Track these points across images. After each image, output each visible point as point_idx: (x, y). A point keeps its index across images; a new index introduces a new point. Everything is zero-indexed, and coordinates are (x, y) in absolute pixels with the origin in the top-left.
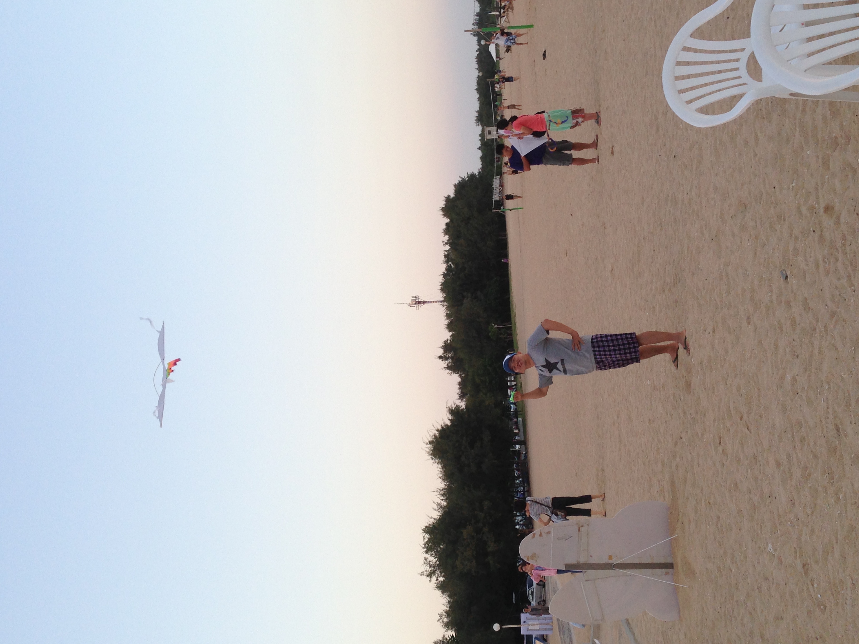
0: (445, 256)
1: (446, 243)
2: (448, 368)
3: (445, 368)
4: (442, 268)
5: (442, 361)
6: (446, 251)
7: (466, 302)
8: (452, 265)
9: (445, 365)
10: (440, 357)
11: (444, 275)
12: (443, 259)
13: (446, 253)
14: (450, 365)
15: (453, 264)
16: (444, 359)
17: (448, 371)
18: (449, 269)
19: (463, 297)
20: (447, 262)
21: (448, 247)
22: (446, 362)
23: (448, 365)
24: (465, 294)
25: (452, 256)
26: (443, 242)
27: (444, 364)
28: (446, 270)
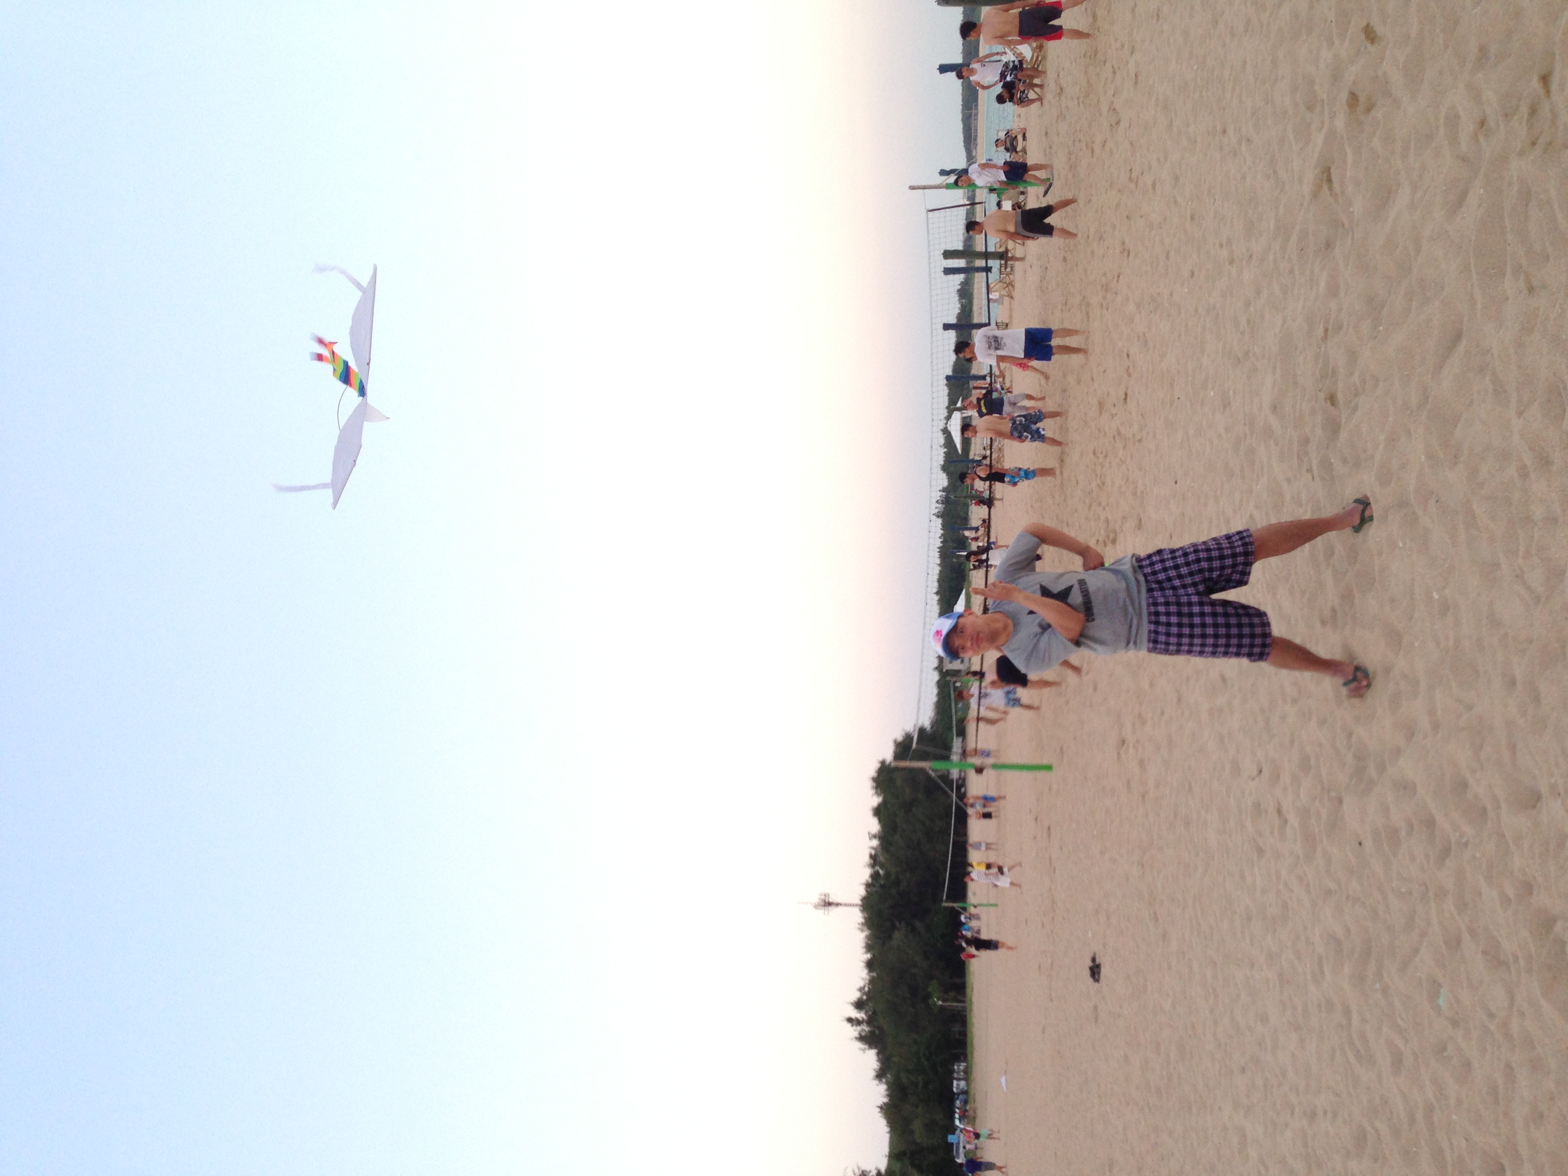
0: (871, 856)
1: (875, 836)
2: (861, 1038)
3: (856, 1038)
4: (865, 874)
5: (852, 1026)
6: (873, 848)
7: (897, 936)
8: (881, 872)
9: (856, 1034)
10: (850, 1020)
11: (868, 885)
12: (866, 859)
13: (873, 852)
14: (863, 1034)
15: (882, 870)
16: (855, 1022)
17: (859, 1045)
18: (875, 876)
19: (894, 928)
20: (873, 866)
21: (875, 843)
22: (859, 1028)
23: (860, 1034)
24: (897, 924)
25: (881, 858)
26: (869, 834)
27: (853, 1031)
28: (872, 876)
